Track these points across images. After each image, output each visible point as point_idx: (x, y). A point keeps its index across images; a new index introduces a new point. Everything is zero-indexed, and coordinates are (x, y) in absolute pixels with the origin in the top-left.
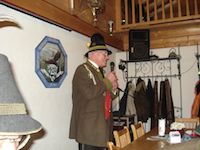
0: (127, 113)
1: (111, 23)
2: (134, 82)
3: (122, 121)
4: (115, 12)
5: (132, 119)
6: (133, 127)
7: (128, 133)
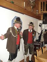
0: (41, 41)
1: (37, 11)
2: (44, 31)
3: (39, 43)
4: (39, 7)
5: (42, 43)
6: (43, 48)
7: (41, 50)
